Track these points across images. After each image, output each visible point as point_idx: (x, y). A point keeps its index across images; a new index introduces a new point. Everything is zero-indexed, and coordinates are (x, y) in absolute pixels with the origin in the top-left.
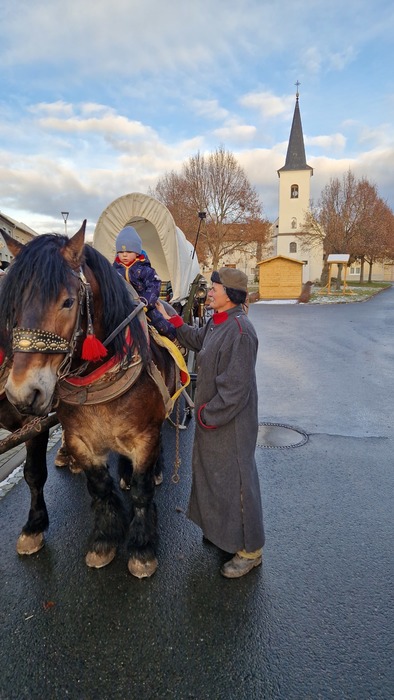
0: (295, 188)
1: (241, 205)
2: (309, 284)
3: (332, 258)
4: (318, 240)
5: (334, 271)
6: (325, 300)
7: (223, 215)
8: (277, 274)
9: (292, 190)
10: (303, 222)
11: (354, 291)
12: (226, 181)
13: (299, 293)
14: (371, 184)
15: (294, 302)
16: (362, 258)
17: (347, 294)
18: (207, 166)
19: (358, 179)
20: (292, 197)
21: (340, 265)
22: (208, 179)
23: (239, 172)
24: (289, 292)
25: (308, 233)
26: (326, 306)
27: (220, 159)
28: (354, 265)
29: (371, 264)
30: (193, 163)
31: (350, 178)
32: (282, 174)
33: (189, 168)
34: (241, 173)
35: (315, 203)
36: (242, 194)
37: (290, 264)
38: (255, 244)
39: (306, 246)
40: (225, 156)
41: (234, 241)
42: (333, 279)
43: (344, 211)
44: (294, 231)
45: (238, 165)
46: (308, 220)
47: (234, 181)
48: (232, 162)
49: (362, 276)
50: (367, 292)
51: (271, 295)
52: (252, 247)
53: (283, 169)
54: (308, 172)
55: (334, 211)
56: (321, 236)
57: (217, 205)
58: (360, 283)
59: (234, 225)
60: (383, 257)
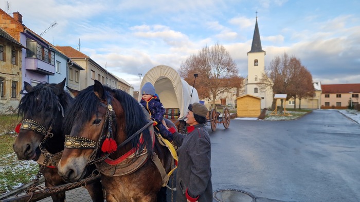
0: (256, 61)
1: (228, 70)
2: (265, 109)
3: (277, 96)
4: (269, 87)
5: (278, 103)
6: (273, 118)
7: (218, 75)
8: (247, 104)
9: (255, 62)
10: (261, 78)
11: (291, 114)
12: (220, 58)
13: (259, 114)
14: (297, 59)
15: (256, 119)
16: (295, 96)
17: (286, 115)
18: (210, 51)
19: (290, 56)
20: (255, 65)
21: (282, 100)
22: (211, 57)
23: (227, 53)
24: (253, 114)
25: (264, 83)
26: (274, 121)
27: (217, 48)
28: (290, 100)
29: (300, 99)
30: (203, 50)
31: (286, 56)
32: (249, 54)
33: (202, 52)
34: (227, 54)
35: (267, 68)
36: (228, 64)
37: (253, 99)
38: (235, 89)
39: (263, 90)
40: (220, 46)
41: (224, 87)
42: (278, 107)
43: (283, 72)
44: (256, 82)
45: (226, 51)
46: (263, 77)
47: (224, 58)
48: (223, 49)
49: (295, 106)
50: (298, 115)
51: (244, 115)
52: (234, 90)
53: (250, 52)
54: (263, 53)
55: (278, 72)
56: (271, 85)
57: (215, 70)
58: (294, 110)
59: (224, 79)
60: (307, 96)
